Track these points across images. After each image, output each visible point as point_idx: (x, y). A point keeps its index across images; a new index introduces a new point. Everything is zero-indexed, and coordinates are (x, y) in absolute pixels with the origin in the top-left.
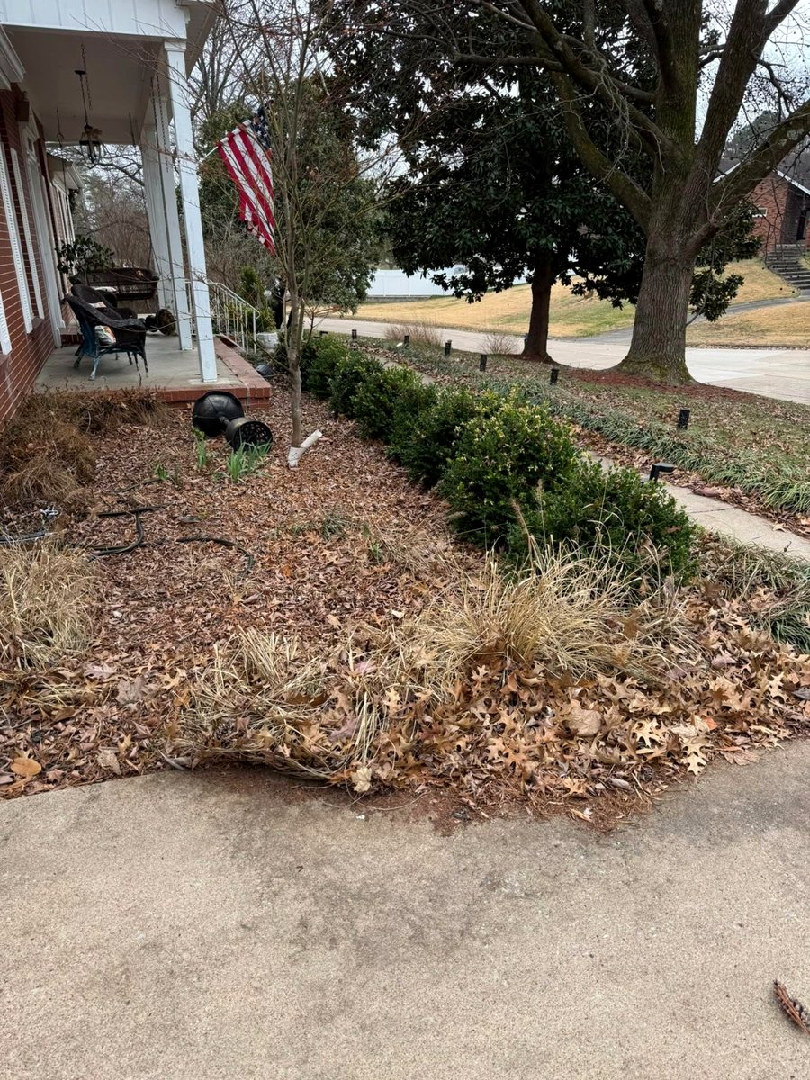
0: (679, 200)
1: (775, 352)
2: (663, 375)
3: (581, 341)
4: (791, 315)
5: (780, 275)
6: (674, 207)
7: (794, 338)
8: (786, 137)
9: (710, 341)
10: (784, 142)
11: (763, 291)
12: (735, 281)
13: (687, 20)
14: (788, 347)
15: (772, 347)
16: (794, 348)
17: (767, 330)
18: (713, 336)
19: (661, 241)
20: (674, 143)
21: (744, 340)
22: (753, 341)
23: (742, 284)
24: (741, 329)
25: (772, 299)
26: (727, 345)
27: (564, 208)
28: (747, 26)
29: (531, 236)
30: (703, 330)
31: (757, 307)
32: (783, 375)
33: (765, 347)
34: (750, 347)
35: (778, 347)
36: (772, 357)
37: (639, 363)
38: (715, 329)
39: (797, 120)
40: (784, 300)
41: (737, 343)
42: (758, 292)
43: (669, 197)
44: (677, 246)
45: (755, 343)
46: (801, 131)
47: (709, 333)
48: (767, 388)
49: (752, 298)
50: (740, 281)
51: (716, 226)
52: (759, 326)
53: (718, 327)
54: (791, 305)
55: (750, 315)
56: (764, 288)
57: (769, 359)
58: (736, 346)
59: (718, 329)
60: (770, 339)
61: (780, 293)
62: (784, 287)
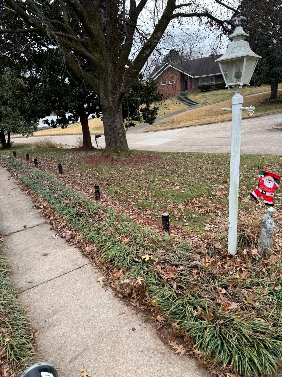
0: (107, 83)
1: (183, 129)
2: (119, 155)
4: (187, 115)
5: (182, 102)
6: (106, 86)
7: (189, 123)
8: (144, 53)
9: (162, 128)
10: (144, 55)
11: (178, 108)
12: (156, 109)
13: (91, 8)
14: (187, 127)
15: (182, 127)
16: (189, 127)
17: (180, 122)
18: (163, 126)
19: (104, 101)
20: (99, 60)
21: (173, 126)
22: (176, 126)
23: (158, 110)
24: (172, 122)
25: (181, 111)
26: (168, 129)
27: (79, 90)
28: (112, 7)
29: (69, 103)
31: (176, 114)
32: (185, 137)
33: (180, 128)
34: (175, 128)
35: (184, 127)
36: (182, 131)
37: (109, 151)
38: (164, 124)
39: (147, 46)
40: (185, 110)
41: (171, 128)
42: (176, 109)
43: (103, 82)
44: (111, 102)
45: (177, 127)
46: (150, 50)
47: (162, 125)
48: (179, 144)
49: (175, 111)
50: (157, 109)
51: (123, 92)
52: (177, 120)
53: (165, 123)
54: (187, 112)
55: (175, 117)
56: (178, 107)
57: (181, 132)
58: (171, 129)
59: (165, 124)
60: (181, 124)
61: (183, 108)
62: (184, 106)
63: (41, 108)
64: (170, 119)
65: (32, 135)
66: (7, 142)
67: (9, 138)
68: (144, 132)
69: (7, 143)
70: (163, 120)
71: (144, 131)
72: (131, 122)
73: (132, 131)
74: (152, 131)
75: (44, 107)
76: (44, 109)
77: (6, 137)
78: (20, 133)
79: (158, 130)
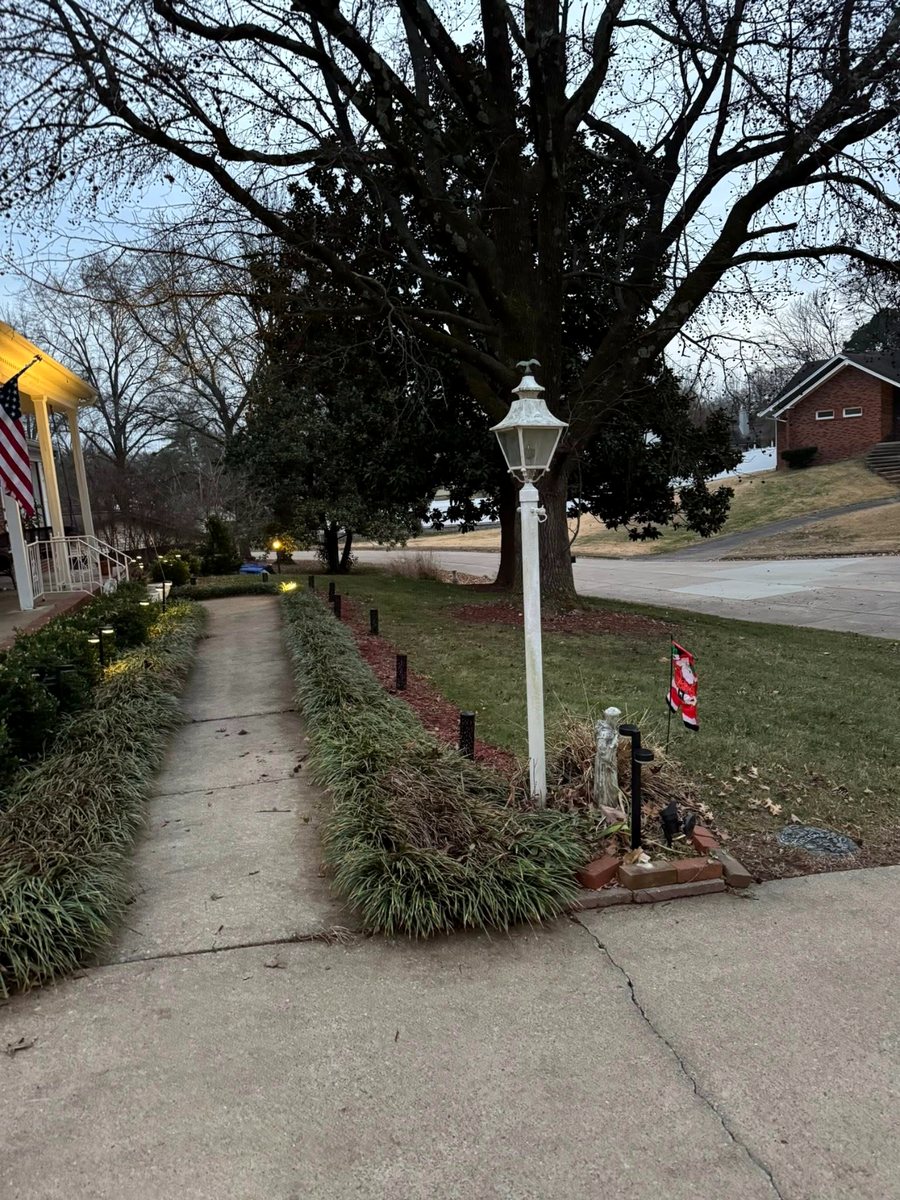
1: (859, 560)
3: (651, 560)
4: (885, 517)
5: (880, 475)
7: (883, 543)
9: (789, 552)
11: (861, 493)
14: (874, 554)
15: (856, 554)
17: (856, 536)
18: (794, 546)
21: (828, 548)
22: (836, 550)
24: (828, 536)
25: (871, 501)
26: (806, 555)
30: (786, 540)
31: (850, 511)
32: (845, 586)
33: (849, 554)
34: (832, 555)
35: (863, 554)
36: (850, 565)
38: (798, 538)
40: (884, 501)
41: (819, 552)
42: (854, 494)
45: (837, 551)
47: (791, 542)
48: (815, 602)
49: (848, 502)
52: (848, 531)
53: (802, 536)
54: (887, 507)
55: (840, 520)
56: (862, 490)
57: (844, 569)
58: (816, 556)
59: (802, 538)
60: (856, 546)
61: (880, 494)
62: (885, 487)
63: (399, 479)
64: (823, 524)
65: (404, 544)
66: (340, 556)
67: (347, 550)
68: (724, 559)
69: (340, 559)
70: (800, 528)
71: (724, 556)
72: (649, 525)
73: (689, 554)
74: (753, 558)
75: (405, 477)
76: (405, 482)
77: (342, 546)
78: (373, 539)
79: (774, 558)
